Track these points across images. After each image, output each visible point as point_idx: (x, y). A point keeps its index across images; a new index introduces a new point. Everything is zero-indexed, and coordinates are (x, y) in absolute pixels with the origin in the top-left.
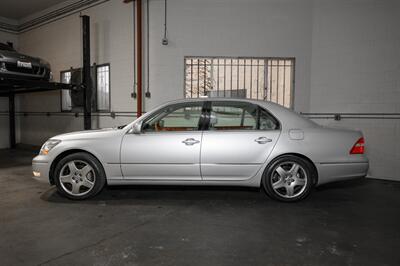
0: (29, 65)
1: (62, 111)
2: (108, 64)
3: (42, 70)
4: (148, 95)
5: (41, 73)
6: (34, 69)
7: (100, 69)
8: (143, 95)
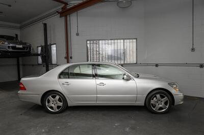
0: (21, 46)
1: (38, 64)
2: (55, 44)
3: (27, 48)
4: (71, 58)
5: (27, 49)
6: (24, 48)
7: (52, 46)
8: (69, 58)
